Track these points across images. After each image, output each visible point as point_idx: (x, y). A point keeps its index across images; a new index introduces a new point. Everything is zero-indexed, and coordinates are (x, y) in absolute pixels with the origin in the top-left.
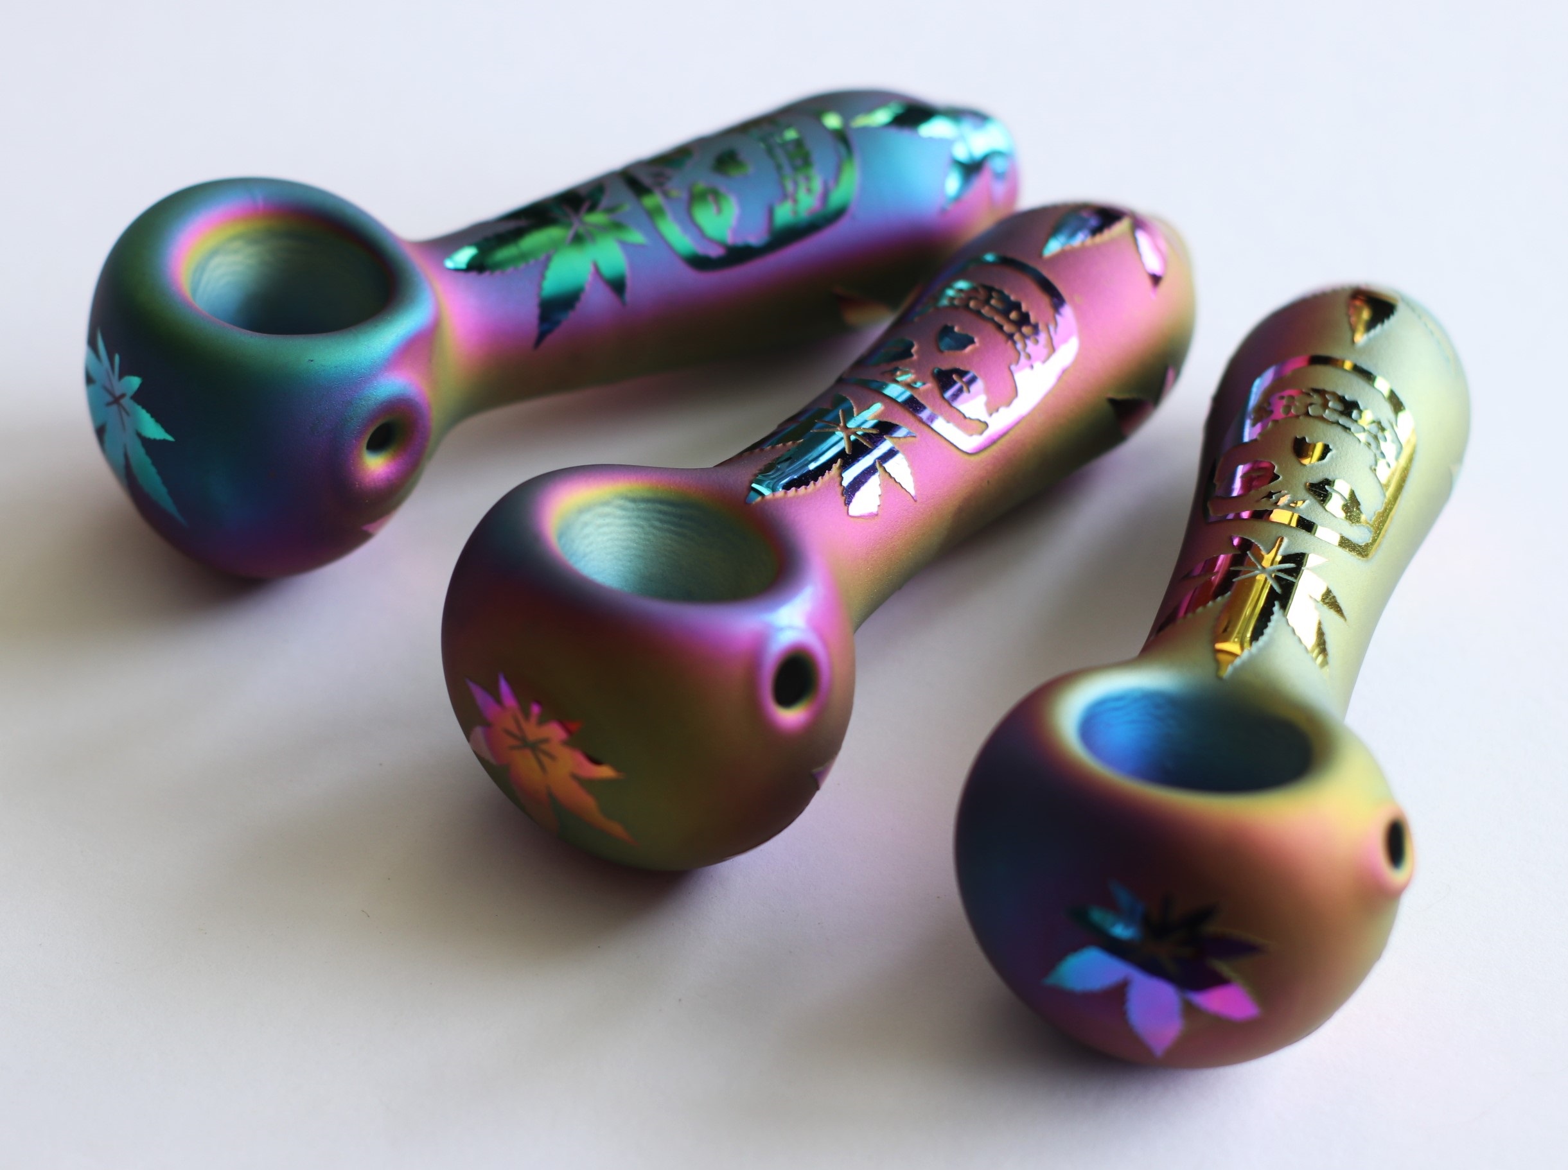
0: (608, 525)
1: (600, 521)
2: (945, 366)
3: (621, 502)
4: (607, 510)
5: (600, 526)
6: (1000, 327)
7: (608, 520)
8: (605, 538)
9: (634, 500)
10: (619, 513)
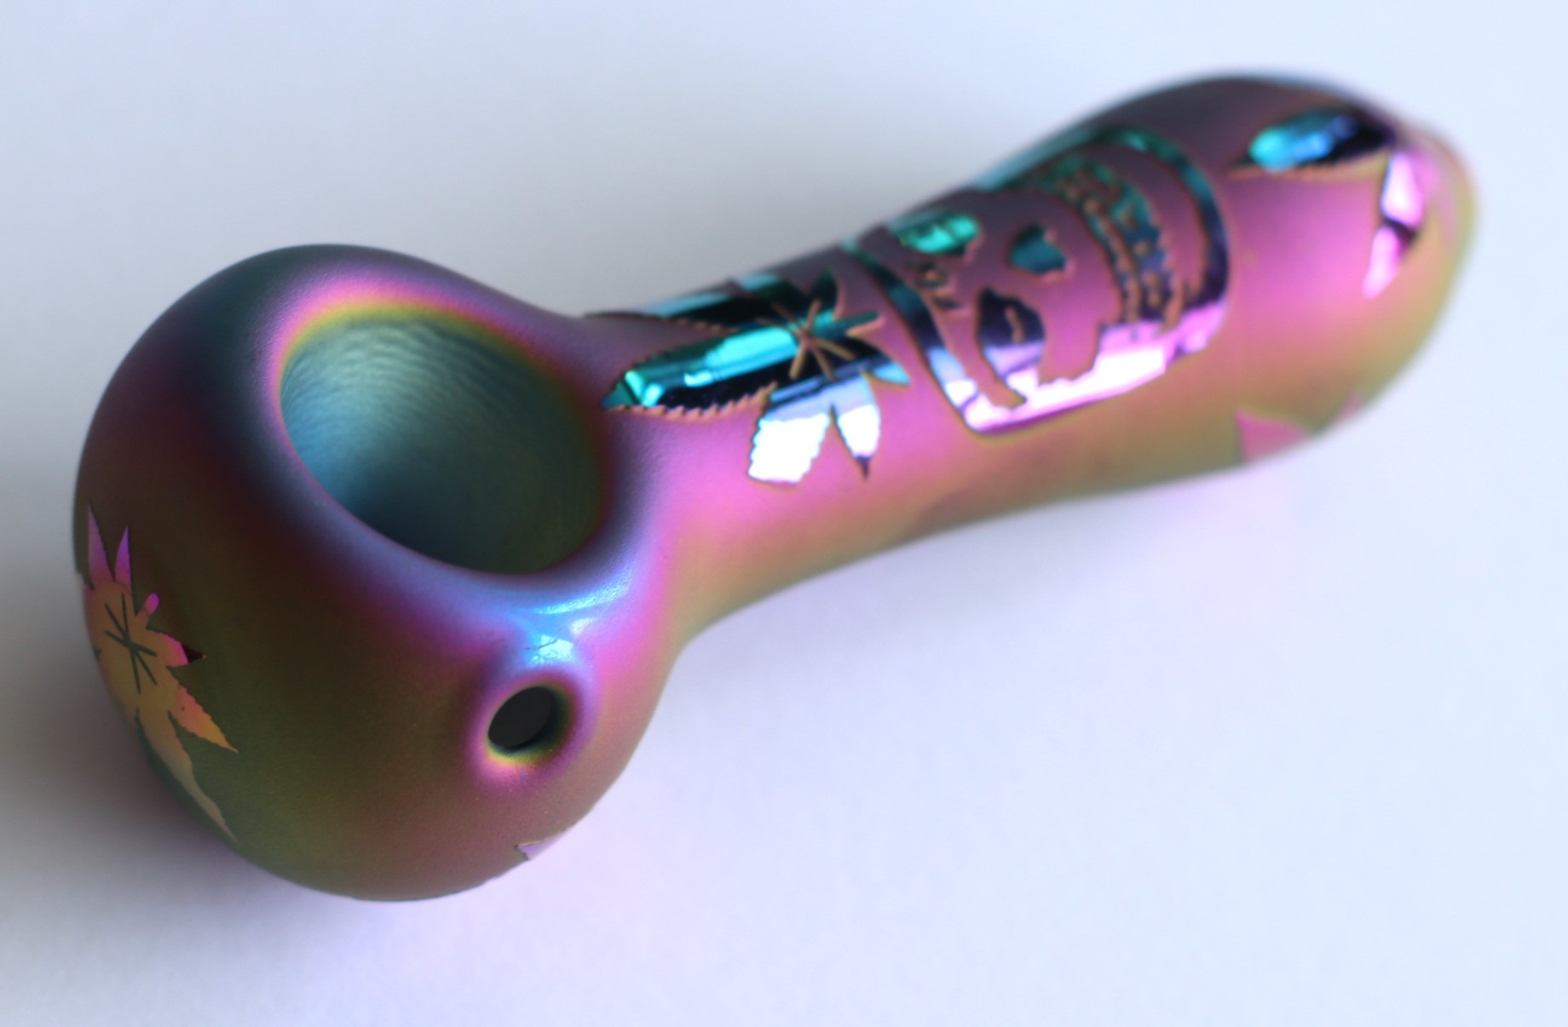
0: (390, 355)
1: (380, 347)
2: (1003, 289)
3: (422, 330)
4: (398, 334)
5: (377, 354)
6: (1111, 259)
7: (393, 349)
8: (380, 373)
9: (442, 333)
10: (414, 343)
